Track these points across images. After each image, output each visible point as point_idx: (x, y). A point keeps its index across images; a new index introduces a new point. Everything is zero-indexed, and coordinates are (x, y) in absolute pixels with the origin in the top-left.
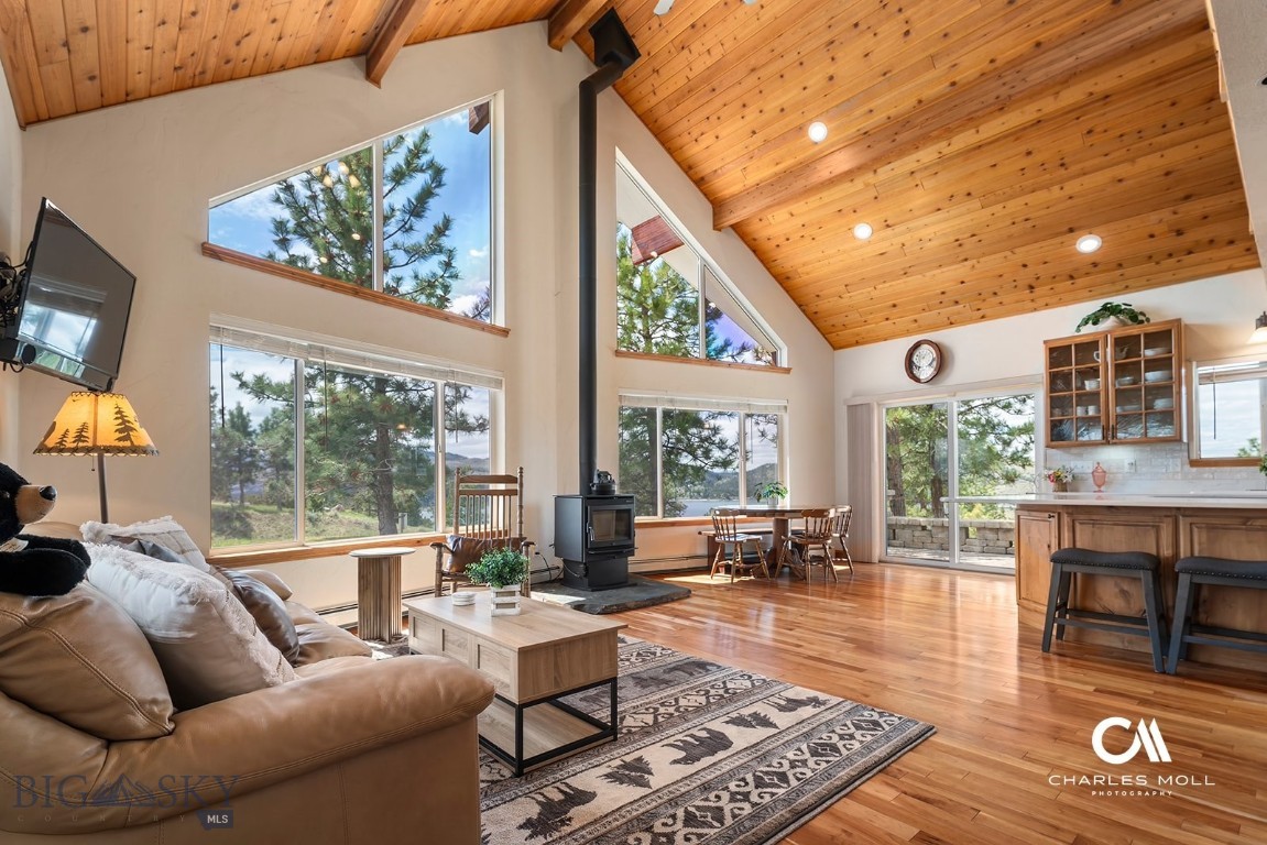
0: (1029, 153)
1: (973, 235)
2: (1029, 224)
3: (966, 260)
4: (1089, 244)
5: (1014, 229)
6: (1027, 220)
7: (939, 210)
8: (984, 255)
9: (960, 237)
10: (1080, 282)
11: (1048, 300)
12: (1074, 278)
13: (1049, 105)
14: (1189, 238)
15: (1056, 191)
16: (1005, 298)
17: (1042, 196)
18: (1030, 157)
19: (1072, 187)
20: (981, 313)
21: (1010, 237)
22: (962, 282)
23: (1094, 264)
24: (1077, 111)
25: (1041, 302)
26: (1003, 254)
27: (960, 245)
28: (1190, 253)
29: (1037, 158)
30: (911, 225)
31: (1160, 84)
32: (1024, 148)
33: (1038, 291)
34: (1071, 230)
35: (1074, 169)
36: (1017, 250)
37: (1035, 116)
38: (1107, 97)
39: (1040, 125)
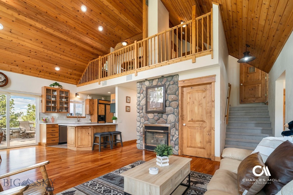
0: (60, 45)
1: (35, 52)
2: (50, 58)
3: (29, 57)
4: (57, 69)
5: (46, 57)
6: (50, 57)
7: (31, 40)
8: (35, 58)
9: (32, 50)
10: (51, 75)
11: (42, 76)
12: (50, 74)
13: (69, 40)
14: (72, 76)
15: (59, 55)
16: (32, 71)
17: (56, 55)
18: (59, 45)
19: (62, 57)
20: (23, 72)
21: (44, 58)
22: (23, 61)
23: (56, 73)
24: (72, 44)
25: (40, 76)
26: (39, 61)
27: (30, 52)
28: (70, 79)
29: (61, 47)
30: (19, 38)
31: (83, 51)
32: (60, 43)
33: (41, 73)
34: (56, 64)
35: (64, 54)
36: (43, 62)
37: (66, 39)
38: (77, 46)
39: (65, 41)
